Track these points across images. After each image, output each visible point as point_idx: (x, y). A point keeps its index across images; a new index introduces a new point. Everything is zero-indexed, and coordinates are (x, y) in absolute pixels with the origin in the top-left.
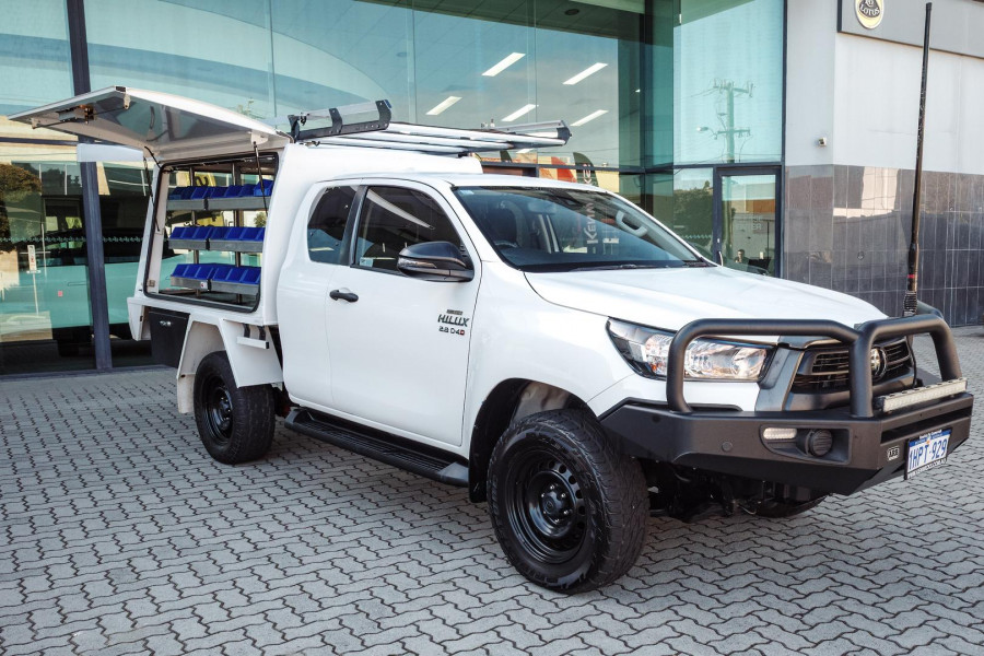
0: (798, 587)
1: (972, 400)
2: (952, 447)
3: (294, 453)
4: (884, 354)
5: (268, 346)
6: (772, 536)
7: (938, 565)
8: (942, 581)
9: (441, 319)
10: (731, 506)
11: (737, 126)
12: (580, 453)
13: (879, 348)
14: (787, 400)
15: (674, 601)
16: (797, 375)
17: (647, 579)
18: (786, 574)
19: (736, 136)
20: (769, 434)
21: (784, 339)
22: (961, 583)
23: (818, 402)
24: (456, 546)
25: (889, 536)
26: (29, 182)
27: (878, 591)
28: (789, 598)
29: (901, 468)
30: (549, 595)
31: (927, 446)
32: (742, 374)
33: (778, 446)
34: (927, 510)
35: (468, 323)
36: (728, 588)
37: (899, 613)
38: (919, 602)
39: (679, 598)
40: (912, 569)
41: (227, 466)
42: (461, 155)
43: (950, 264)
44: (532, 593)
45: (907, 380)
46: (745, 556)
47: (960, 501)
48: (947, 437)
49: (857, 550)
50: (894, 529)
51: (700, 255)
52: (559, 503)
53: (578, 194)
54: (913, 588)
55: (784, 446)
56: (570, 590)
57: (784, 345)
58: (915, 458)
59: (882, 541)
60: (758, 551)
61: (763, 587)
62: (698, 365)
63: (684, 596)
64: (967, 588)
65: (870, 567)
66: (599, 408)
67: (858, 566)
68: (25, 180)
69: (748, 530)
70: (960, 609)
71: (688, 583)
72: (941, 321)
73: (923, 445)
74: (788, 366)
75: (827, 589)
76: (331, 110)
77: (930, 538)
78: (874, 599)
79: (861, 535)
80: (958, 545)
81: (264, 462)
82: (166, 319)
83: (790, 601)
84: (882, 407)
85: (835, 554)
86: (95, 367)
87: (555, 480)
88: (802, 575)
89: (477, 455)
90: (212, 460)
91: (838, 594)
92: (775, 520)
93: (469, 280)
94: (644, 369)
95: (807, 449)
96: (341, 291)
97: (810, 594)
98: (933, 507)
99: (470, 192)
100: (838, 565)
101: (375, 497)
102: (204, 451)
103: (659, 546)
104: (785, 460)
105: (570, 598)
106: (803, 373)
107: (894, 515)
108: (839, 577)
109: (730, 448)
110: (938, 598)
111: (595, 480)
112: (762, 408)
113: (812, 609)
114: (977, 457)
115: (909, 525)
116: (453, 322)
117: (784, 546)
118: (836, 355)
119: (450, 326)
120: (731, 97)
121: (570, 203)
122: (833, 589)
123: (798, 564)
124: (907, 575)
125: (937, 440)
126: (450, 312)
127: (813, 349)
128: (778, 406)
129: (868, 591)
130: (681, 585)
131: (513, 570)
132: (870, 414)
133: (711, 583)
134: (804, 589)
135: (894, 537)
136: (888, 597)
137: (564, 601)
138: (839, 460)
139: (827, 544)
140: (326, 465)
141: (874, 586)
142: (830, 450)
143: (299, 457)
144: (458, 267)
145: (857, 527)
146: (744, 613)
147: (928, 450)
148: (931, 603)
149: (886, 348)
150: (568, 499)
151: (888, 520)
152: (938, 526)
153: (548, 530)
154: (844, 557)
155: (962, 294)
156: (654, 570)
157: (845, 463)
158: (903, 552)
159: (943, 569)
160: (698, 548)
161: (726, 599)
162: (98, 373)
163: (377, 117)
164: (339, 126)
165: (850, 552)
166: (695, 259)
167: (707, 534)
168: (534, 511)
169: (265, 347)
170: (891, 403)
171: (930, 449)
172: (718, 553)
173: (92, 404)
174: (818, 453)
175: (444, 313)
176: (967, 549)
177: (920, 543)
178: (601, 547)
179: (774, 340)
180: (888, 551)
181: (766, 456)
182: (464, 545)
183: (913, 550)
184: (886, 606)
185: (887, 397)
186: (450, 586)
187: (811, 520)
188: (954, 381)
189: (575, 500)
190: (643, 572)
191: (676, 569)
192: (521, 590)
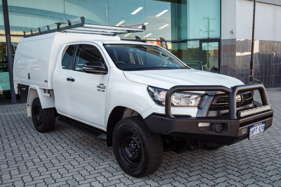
0: (214, 175)
1: (273, 112)
2: (266, 128)
3: (63, 129)
4: (242, 97)
5: (50, 96)
6: (208, 157)
7: (263, 167)
8: (264, 173)
9: (98, 87)
10: (191, 148)
11: (210, 30)
12: (139, 130)
13: (241, 95)
14: (208, 113)
15: (172, 180)
16: (211, 104)
17: (164, 172)
18: (211, 170)
19: (210, 32)
20: (200, 125)
21: (206, 92)
22: (270, 174)
23: (218, 113)
24: (105, 160)
25: (247, 156)
26: (2, 47)
27: (241, 177)
28: (211, 179)
29: (247, 136)
30: (131, 178)
31: (256, 128)
32: (193, 104)
33: (204, 129)
34: (261, 147)
35: (106, 88)
36: (191, 175)
37: (248, 185)
38: (255, 181)
39: (174, 179)
40: (254, 168)
41: (41, 133)
42: (114, 35)
43: (272, 68)
44: (126, 177)
45: (251, 105)
46: (198, 164)
47: (272, 144)
48: (264, 125)
49: (236, 161)
50: (249, 154)
51: (186, 65)
52: (134, 147)
53: (146, 46)
54: (253, 175)
55: (206, 129)
56: (137, 176)
57: (206, 94)
58: (252, 132)
59: (245, 158)
60: (203, 162)
61: (203, 175)
62: (178, 101)
63: (176, 178)
64: (272, 175)
65: (240, 167)
66: (144, 116)
67: (236, 167)
68: (1, 47)
69: (201, 154)
70: (269, 184)
71: (178, 174)
72: (262, 85)
73: (255, 128)
74: (208, 101)
75: (224, 176)
76: (68, 21)
77: (261, 157)
78: (240, 179)
79: (238, 156)
80: (270, 159)
81: (53, 132)
82: (24, 88)
83: (211, 180)
84: (240, 115)
85: (229, 163)
86: (11, 102)
87: (132, 140)
88: (216, 171)
89: (109, 131)
90: (37, 131)
91: (228, 178)
92: (210, 151)
93: (106, 74)
94: (159, 103)
95: (214, 130)
96: (70, 78)
97: (218, 177)
98: (263, 146)
99: (109, 46)
100: (229, 167)
101: (84, 143)
102: (35, 128)
103: (171, 160)
104: (206, 134)
105: (137, 179)
106: (214, 103)
107: (250, 149)
108: (229, 171)
109: (187, 130)
110: (262, 179)
111: (144, 140)
112: (199, 116)
113: (218, 183)
114: (279, 129)
115: (255, 152)
116: (101, 87)
117: (212, 160)
118: (225, 97)
119: (100, 89)
120: (209, 20)
121: (143, 49)
122: (226, 176)
123: (216, 166)
124: (252, 170)
125: (260, 126)
126: (100, 84)
127: (216, 95)
128: (204, 115)
129: (238, 176)
130: (176, 174)
131: (121, 169)
132: (236, 118)
133: (186, 173)
134: (216, 176)
135: (249, 157)
136: (245, 179)
137: (135, 180)
138: (225, 134)
139: (227, 159)
140: (72, 133)
141: (240, 175)
142: (222, 130)
143: (64, 130)
144: (102, 69)
145: (237, 153)
146: (195, 185)
147: (257, 130)
148: (259, 181)
149: (243, 95)
150: (136, 146)
151: (247, 151)
152: (264, 153)
153: (131, 156)
154: (231, 164)
155: (276, 77)
156: (168, 169)
157: (227, 135)
158: (251, 162)
159: (264, 168)
160: (183, 161)
161: (189, 179)
162: (12, 104)
163: (80, 22)
164: (70, 26)
165: (234, 162)
166: (184, 66)
167: (187, 156)
168: (127, 149)
169: (49, 96)
170: (243, 114)
171: (258, 129)
172: (190, 162)
173: (7, 114)
174: (218, 131)
175: (99, 85)
176: (273, 161)
177: (257, 159)
178: (146, 163)
179: (203, 92)
180: (246, 162)
181: (199, 133)
182: (108, 160)
183: (255, 161)
184: (243, 182)
185: (242, 112)
186: (100, 175)
187: (222, 151)
188: (266, 106)
189: (139, 146)
190: (164, 169)
191: (175, 168)
192: (122, 176)
